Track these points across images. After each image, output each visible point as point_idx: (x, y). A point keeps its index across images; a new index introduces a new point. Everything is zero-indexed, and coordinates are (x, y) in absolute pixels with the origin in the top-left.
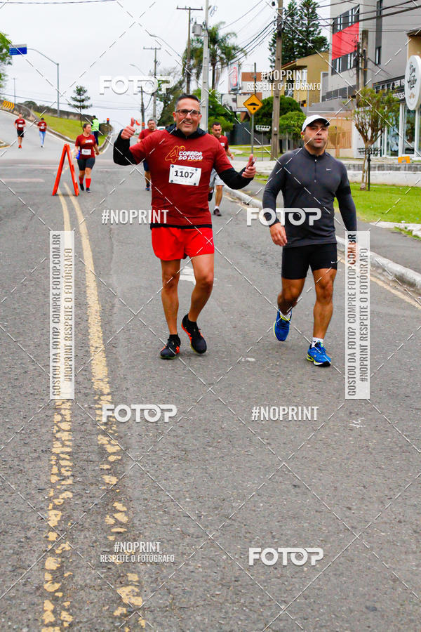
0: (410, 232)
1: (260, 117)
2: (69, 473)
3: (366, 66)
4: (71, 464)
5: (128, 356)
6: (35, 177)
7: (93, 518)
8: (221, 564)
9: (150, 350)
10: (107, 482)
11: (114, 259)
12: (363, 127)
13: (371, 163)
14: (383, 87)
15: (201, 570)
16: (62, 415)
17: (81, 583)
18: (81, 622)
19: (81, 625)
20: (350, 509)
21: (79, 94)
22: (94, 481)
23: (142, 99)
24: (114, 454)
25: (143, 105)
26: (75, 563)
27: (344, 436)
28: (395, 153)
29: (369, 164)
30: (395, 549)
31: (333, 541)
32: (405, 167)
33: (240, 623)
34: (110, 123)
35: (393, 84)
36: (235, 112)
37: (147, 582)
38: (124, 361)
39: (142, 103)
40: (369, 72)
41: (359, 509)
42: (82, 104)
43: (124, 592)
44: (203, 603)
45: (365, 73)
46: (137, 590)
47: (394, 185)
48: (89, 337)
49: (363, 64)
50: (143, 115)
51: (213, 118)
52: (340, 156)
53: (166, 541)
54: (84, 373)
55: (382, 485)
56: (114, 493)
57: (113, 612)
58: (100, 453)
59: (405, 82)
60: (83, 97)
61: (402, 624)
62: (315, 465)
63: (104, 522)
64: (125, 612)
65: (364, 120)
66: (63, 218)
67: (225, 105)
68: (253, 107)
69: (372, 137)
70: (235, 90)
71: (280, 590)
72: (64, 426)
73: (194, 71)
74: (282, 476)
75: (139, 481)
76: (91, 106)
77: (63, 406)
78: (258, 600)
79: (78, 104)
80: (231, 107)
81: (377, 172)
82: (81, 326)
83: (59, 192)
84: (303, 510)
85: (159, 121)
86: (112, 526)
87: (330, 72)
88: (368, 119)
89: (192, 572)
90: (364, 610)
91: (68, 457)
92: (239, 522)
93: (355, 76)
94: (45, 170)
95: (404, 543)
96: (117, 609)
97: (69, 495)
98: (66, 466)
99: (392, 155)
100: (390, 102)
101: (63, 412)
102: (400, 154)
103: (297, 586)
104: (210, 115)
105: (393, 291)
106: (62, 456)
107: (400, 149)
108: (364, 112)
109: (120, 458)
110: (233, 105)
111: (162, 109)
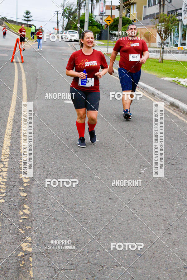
0: (179, 82)
1: (113, 27)
2: (4, 191)
3: (164, 3)
4: (6, 187)
5: (38, 138)
6: (4, 53)
7: (13, 212)
8: (71, 233)
9: (49, 135)
10: (22, 195)
11: (37, 92)
12: (161, 33)
13: (164, 50)
14: (172, 13)
15: (61, 236)
16: (4, 164)
17: (4, 241)
18: (2, 259)
19: (2, 260)
20: (135, 209)
21: (27, 14)
22: (15, 195)
23: (58, 17)
24: (26, 182)
25: (58, 20)
26: (2, 232)
27: (136, 176)
28: (177, 45)
29: (163, 50)
30: (154, 228)
31: (125, 224)
32: (181, 52)
33: (76, 260)
34: (42, 29)
35: (177, 12)
36: (102, 24)
37: (35, 241)
38: (37, 140)
39: (58, 19)
40: (165, 6)
41: (139, 210)
42: (28, 19)
43: (24, 245)
44: (60, 251)
45: (163, 7)
46: (30, 244)
47: (175, 61)
48: (21, 129)
49: (163, 2)
50: (58, 25)
51: (91, 27)
52: (151, 46)
53: (46, 223)
54: (16, 145)
55: (151, 199)
56: (24, 201)
57: (18, 254)
58: (19, 182)
59: (182, 11)
60: (29, 16)
61: (153, 262)
62: (121, 189)
63: (18, 214)
64: (23, 255)
65: (161, 29)
66: (15, 73)
67: (97, 21)
68: (108, 22)
69: (165, 37)
70: (102, 14)
71: (97, 246)
72: (5, 169)
73: (83, 4)
74: (104, 194)
75: (37, 195)
76: (33, 20)
77: (5, 160)
78: (86, 250)
79: (26, 19)
80: (100, 22)
81: (167, 54)
82: (18, 124)
83: (14, 60)
84: (113, 210)
85: (66, 28)
86: (22, 215)
87: (147, 6)
88: (163, 29)
89: (57, 237)
90: (136, 255)
91: (4, 184)
92: (82, 214)
93: (159, 8)
94: (9, 50)
95: (158, 225)
96: (19, 253)
97: (3, 201)
98: (3, 188)
99: (175, 46)
100: (174, 20)
101: (4, 163)
102: (179, 46)
103: (106, 244)
104: (89, 25)
105: (168, 110)
106: (2, 183)
107: (179, 43)
108: (162, 25)
109: (29, 184)
110: (101, 21)
111: (67, 22)
